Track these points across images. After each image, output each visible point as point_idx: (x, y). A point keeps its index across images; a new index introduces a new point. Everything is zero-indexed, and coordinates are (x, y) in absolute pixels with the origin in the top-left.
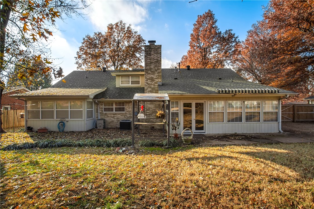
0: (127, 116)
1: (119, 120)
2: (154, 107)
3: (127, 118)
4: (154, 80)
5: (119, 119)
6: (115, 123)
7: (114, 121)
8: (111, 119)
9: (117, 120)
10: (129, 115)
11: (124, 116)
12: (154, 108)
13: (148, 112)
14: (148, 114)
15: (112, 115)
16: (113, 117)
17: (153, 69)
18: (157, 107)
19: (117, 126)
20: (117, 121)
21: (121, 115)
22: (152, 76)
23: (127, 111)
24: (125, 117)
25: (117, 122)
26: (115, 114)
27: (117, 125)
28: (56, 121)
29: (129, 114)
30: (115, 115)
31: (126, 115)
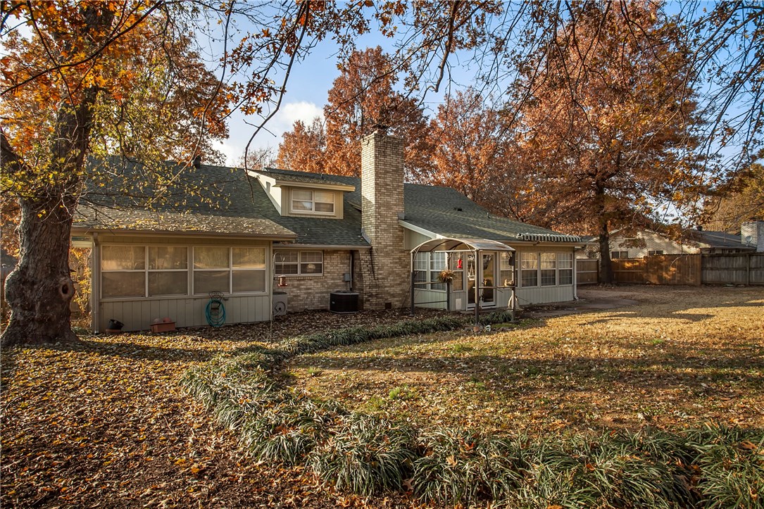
0: (327, 284)
1: (310, 293)
2: (391, 263)
3: (328, 288)
4: (392, 209)
5: (310, 291)
6: (301, 300)
7: (299, 296)
8: (292, 292)
9: (305, 293)
10: (332, 281)
11: (321, 284)
12: (392, 265)
13: (381, 274)
14: (380, 276)
15: (296, 283)
16: (298, 287)
17: (389, 185)
18: (396, 263)
19: (306, 307)
20: (306, 296)
21: (315, 282)
22: (388, 199)
23: (328, 272)
24: (323, 286)
25: (307, 298)
26: (303, 280)
27: (306, 304)
28: (195, 299)
29: (333, 279)
30: (302, 282)
31: (325, 281)
